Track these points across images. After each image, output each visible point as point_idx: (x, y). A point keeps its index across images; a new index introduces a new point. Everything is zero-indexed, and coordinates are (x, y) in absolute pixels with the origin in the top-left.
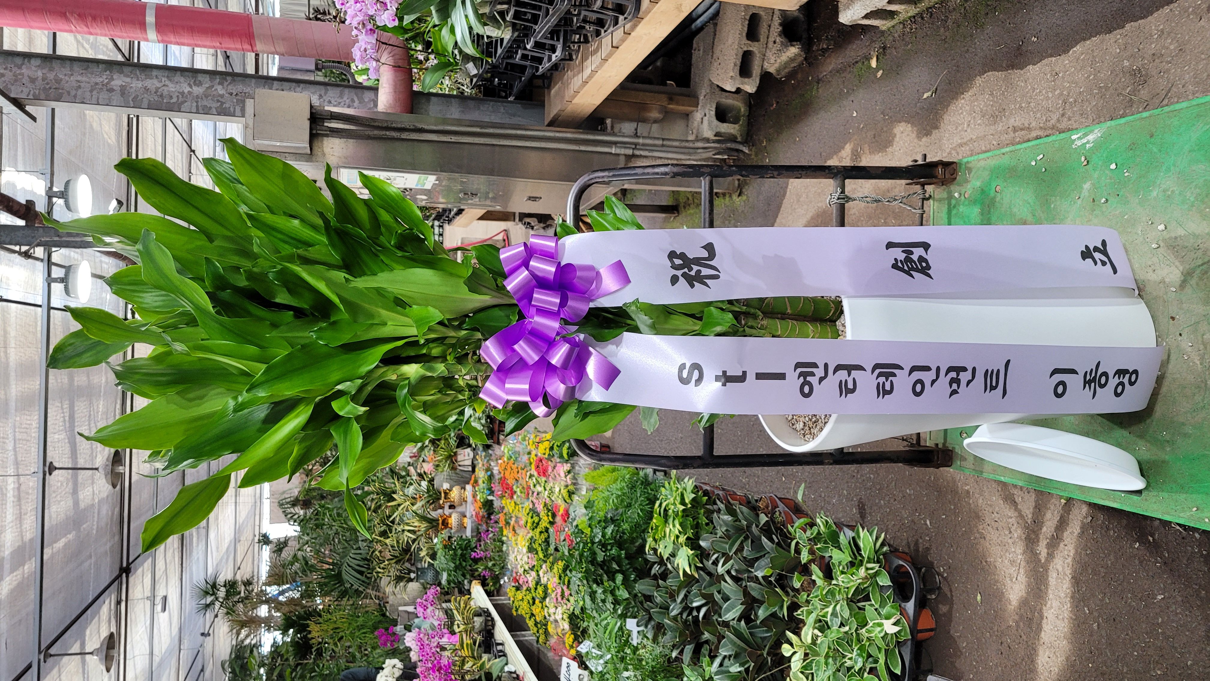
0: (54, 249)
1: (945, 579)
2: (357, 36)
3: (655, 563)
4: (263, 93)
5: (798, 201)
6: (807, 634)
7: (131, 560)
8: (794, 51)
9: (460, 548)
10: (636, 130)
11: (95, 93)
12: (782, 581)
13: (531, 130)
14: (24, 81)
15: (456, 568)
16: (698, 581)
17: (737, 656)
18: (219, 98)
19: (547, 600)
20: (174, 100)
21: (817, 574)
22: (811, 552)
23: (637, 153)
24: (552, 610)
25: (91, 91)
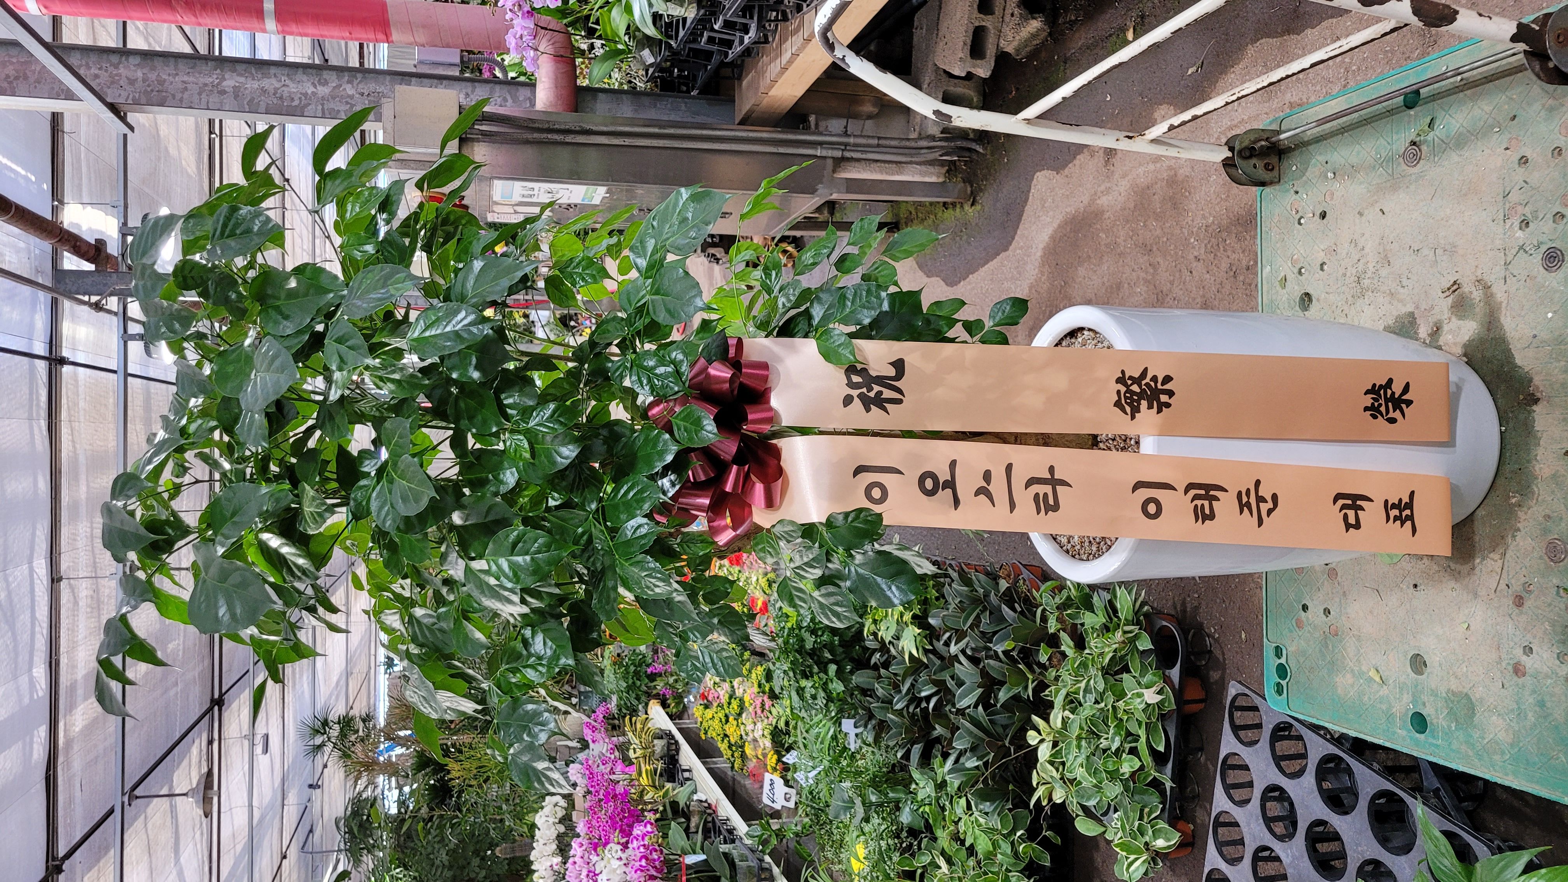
0: (129, 300)
1: (1217, 640)
2: (512, 20)
3: (875, 651)
4: (403, 90)
5: (1043, 206)
6: (1056, 718)
7: (224, 691)
8: (1035, 24)
9: (633, 664)
10: (846, 127)
11: (204, 95)
12: (1027, 655)
13: (720, 129)
14: (122, 83)
15: (629, 689)
16: (927, 667)
17: (973, 749)
18: (348, 100)
19: (744, 715)
20: (296, 103)
21: (1067, 645)
22: (1059, 620)
23: (848, 154)
24: (750, 727)
25: (200, 94)
